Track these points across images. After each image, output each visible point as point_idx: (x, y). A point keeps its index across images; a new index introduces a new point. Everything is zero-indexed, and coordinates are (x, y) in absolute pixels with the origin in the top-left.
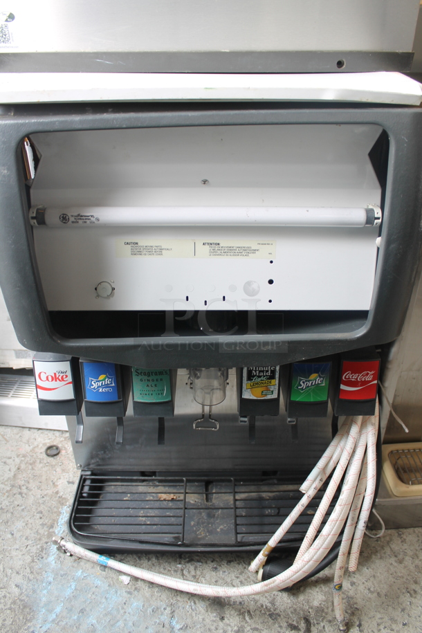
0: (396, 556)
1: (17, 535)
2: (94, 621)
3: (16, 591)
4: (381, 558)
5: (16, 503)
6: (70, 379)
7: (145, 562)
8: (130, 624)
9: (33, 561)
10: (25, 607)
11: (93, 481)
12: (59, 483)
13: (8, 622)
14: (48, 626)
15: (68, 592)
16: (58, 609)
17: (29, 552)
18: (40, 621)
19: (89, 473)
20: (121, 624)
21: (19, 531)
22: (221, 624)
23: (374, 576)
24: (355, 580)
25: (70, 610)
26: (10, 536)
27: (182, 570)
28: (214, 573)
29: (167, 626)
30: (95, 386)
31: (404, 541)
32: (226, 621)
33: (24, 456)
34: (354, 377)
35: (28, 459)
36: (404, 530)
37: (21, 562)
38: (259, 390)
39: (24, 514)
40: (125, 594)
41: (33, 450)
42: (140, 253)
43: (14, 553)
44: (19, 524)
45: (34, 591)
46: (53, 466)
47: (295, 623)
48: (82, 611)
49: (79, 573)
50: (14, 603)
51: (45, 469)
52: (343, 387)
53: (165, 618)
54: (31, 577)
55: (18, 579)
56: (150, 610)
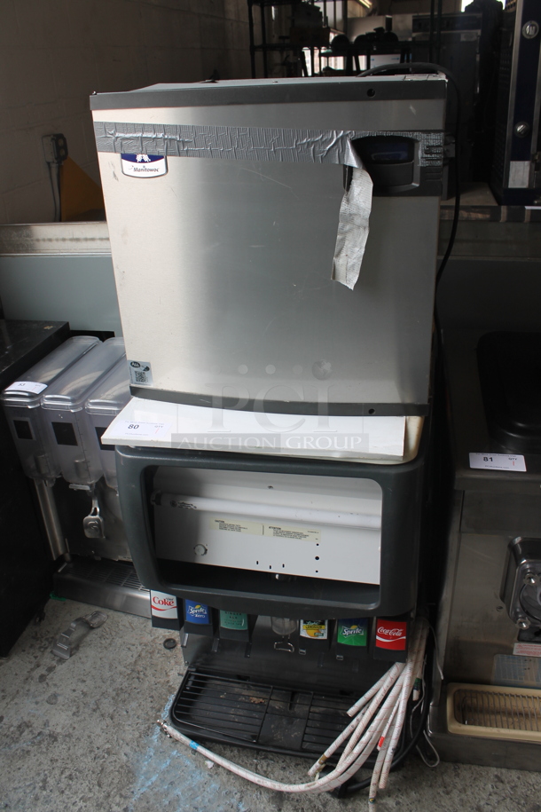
0: (445, 787)
1: (131, 713)
2: (180, 793)
3: (125, 758)
4: (431, 786)
5: (134, 686)
6: (175, 604)
7: (228, 753)
8: (207, 800)
9: (140, 737)
10: (129, 772)
11: (197, 677)
12: (171, 673)
13: (116, 781)
14: (144, 789)
15: (164, 767)
16: (154, 779)
17: (138, 729)
18: (139, 785)
19: (194, 670)
20: (199, 798)
21: (133, 710)
23: (419, 801)
24: (401, 801)
25: (163, 781)
26: (125, 713)
27: (257, 765)
28: (282, 772)
29: (235, 807)
30: (193, 612)
31: (458, 775)
33: (146, 645)
34: (386, 632)
35: (148, 648)
36: (461, 765)
37: (131, 736)
38: (312, 632)
39: (139, 696)
40: (207, 776)
41: (153, 641)
42: (225, 528)
43: (127, 728)
44: (134, 705)
45: (138, 761)
46: (168, 658)
48: (172, 783)
49: (175, 753)
50: (122, 767)
51: (161, 659)
52: (378, 638)
53: (234, 801)
54: (137, 749)
55: (127, 749)
56: (224, 792)
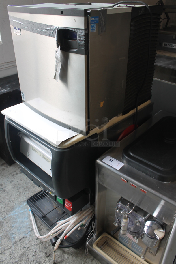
0: (85, 262)
1: (25, 194)
2: (19, 221)
3: (15, 205)
4: (81, 259)
5: (31, 188)
8: (23, 226)
9: (22, 201)
10: (13, 209)
11: (43, 193)
13: (8, 209)
14: (12, 215)
15: (21, 212)
16: (16, 213)
17: (23, 199)
18: (12, 213)
19: (44, 191)
20: (22, 225)
21: (26, 194)
22: (36, 240)
23: (74, 261)
24: (69, 258)
25: (18, 215)
26: (24, 194)
27: (42, 225)
28: (46, 230)
29: (28, 232)
31: (92, 261)
32: (37, 240)
36: (95, 259)
37: (20, 200)
39: (31, 191)
40: (28, 220)
43: (21, 198)
44: (27, 193)
45: (17, 207)
47: (47, 253)
48: (19, 217)
49: (26, 210)
50: (12, 206)
52: (65, 204)
53: (29, 230)
54: (19, 204)
55: (17, 203)
56: (28, 227)
